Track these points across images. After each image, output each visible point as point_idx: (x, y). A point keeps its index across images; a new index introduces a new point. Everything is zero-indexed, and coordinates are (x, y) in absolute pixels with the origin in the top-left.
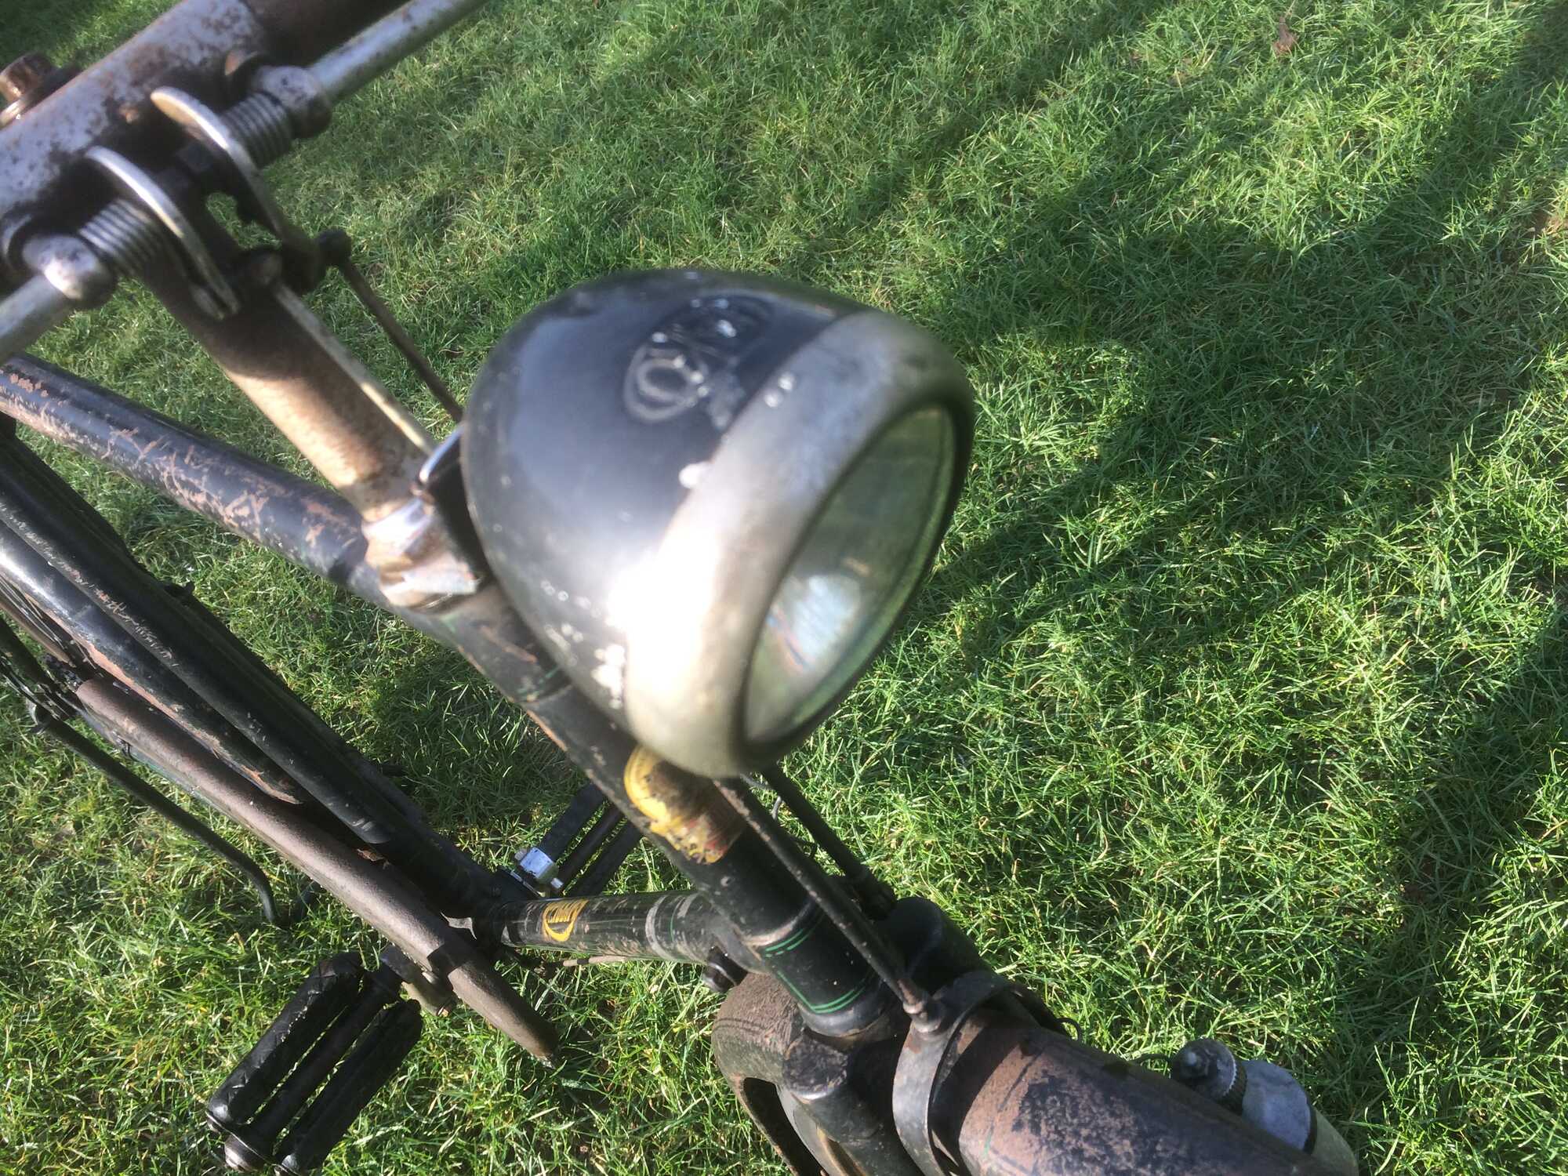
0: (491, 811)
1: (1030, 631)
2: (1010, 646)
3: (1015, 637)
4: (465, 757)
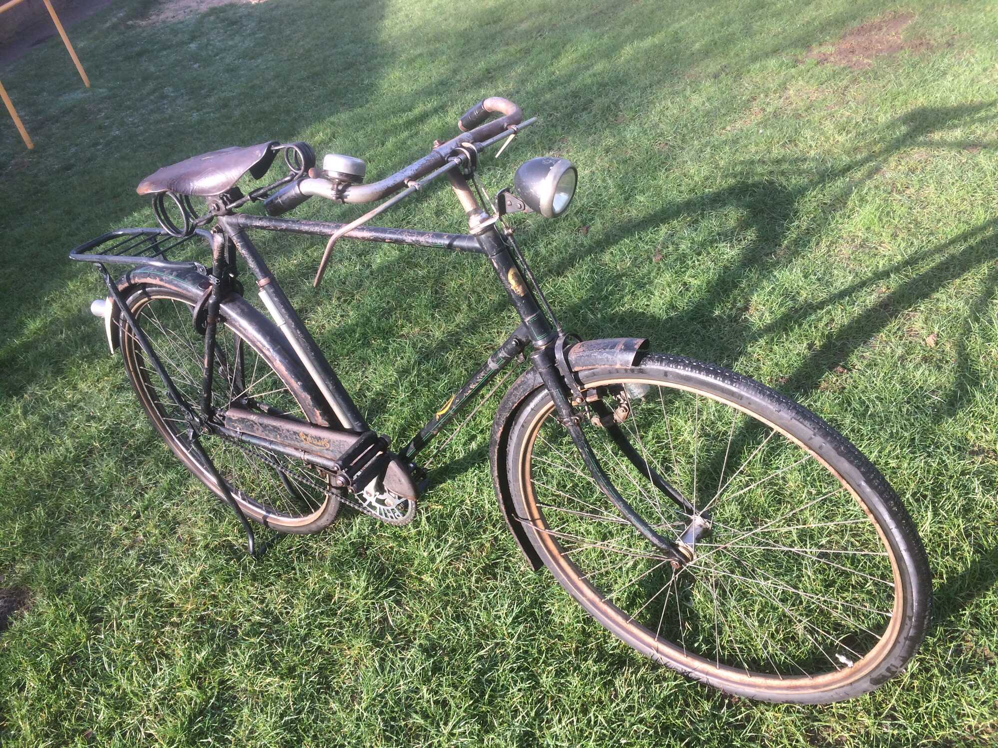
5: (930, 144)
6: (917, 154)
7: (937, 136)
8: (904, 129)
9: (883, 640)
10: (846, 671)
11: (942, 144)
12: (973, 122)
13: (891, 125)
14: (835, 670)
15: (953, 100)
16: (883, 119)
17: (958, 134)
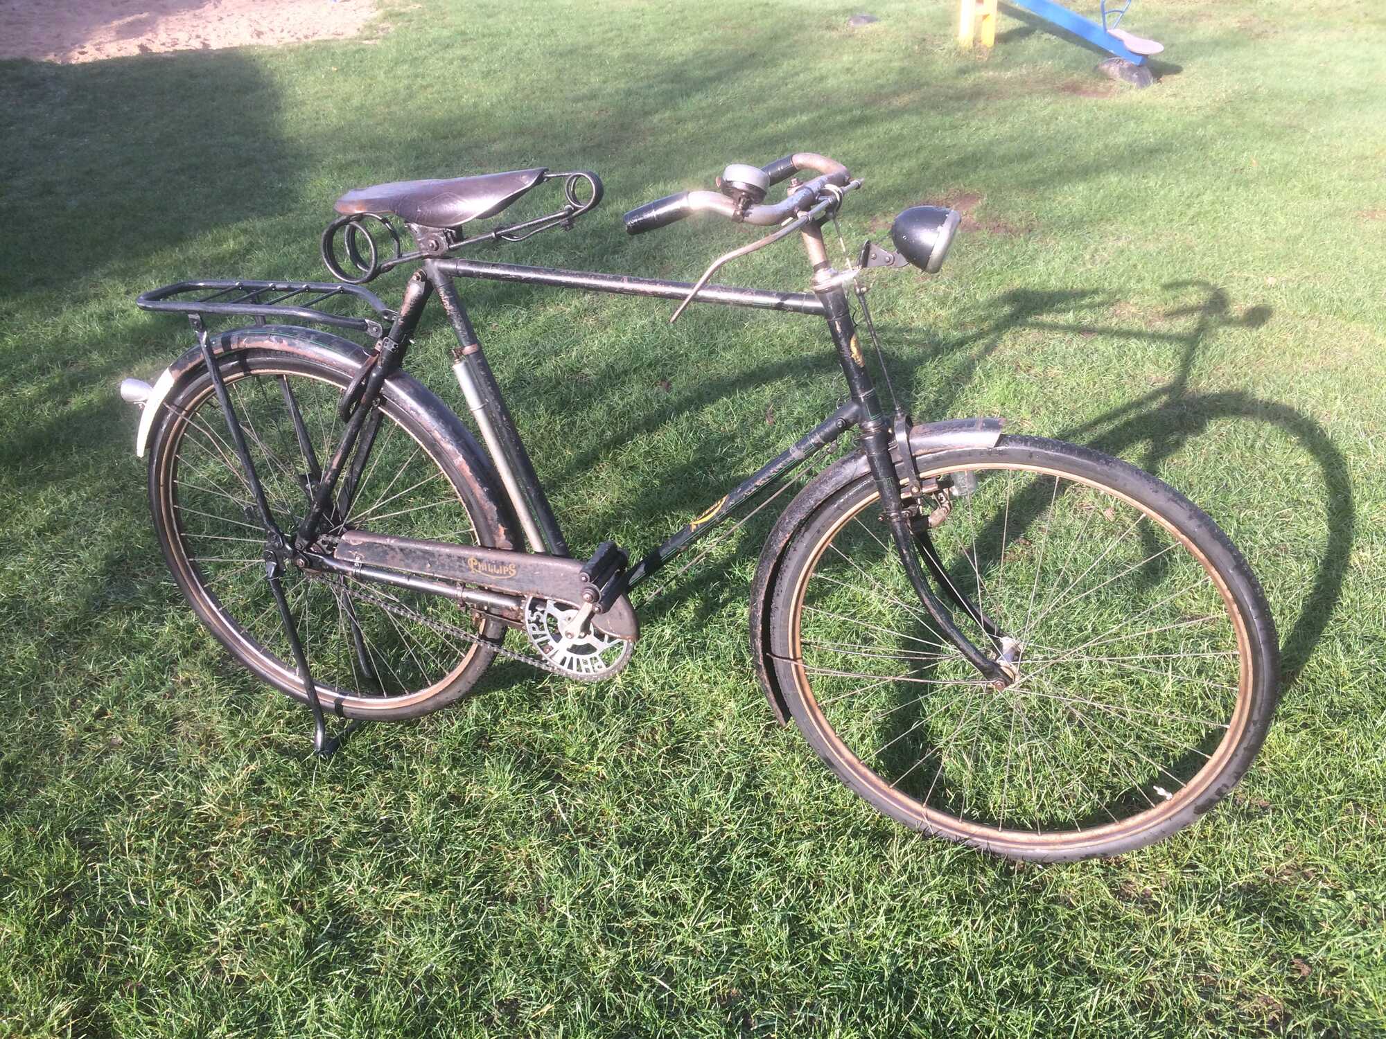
5: (1041, 326)
6: (1030, 336)
7: (1047, 318)
8: (1007, 310)
9: (1213, 760)
10: (1162, 806)
11: (1054, 327)
12: (1082, 307)
13: (993, 303)
14: (1148, 807)
15: (1054, 284)
16: (982, 298)
17: (1070, 317)
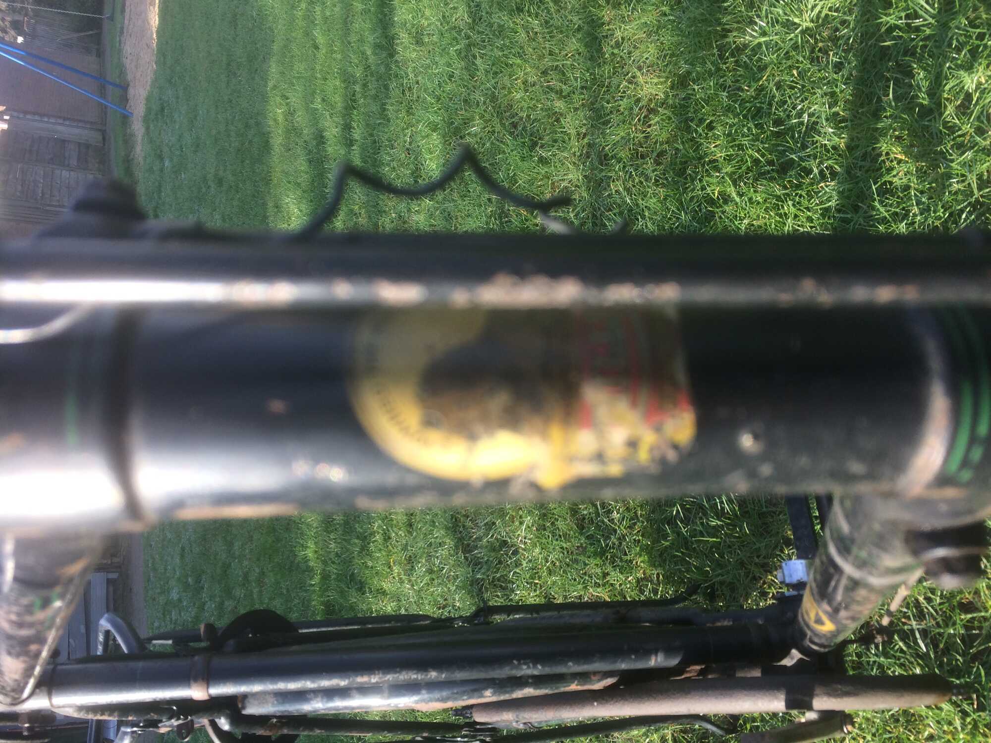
0: (764, 558)
1: (947, 99)
2: (945, 123)
3: (941, 114)
4: (720, 543)
